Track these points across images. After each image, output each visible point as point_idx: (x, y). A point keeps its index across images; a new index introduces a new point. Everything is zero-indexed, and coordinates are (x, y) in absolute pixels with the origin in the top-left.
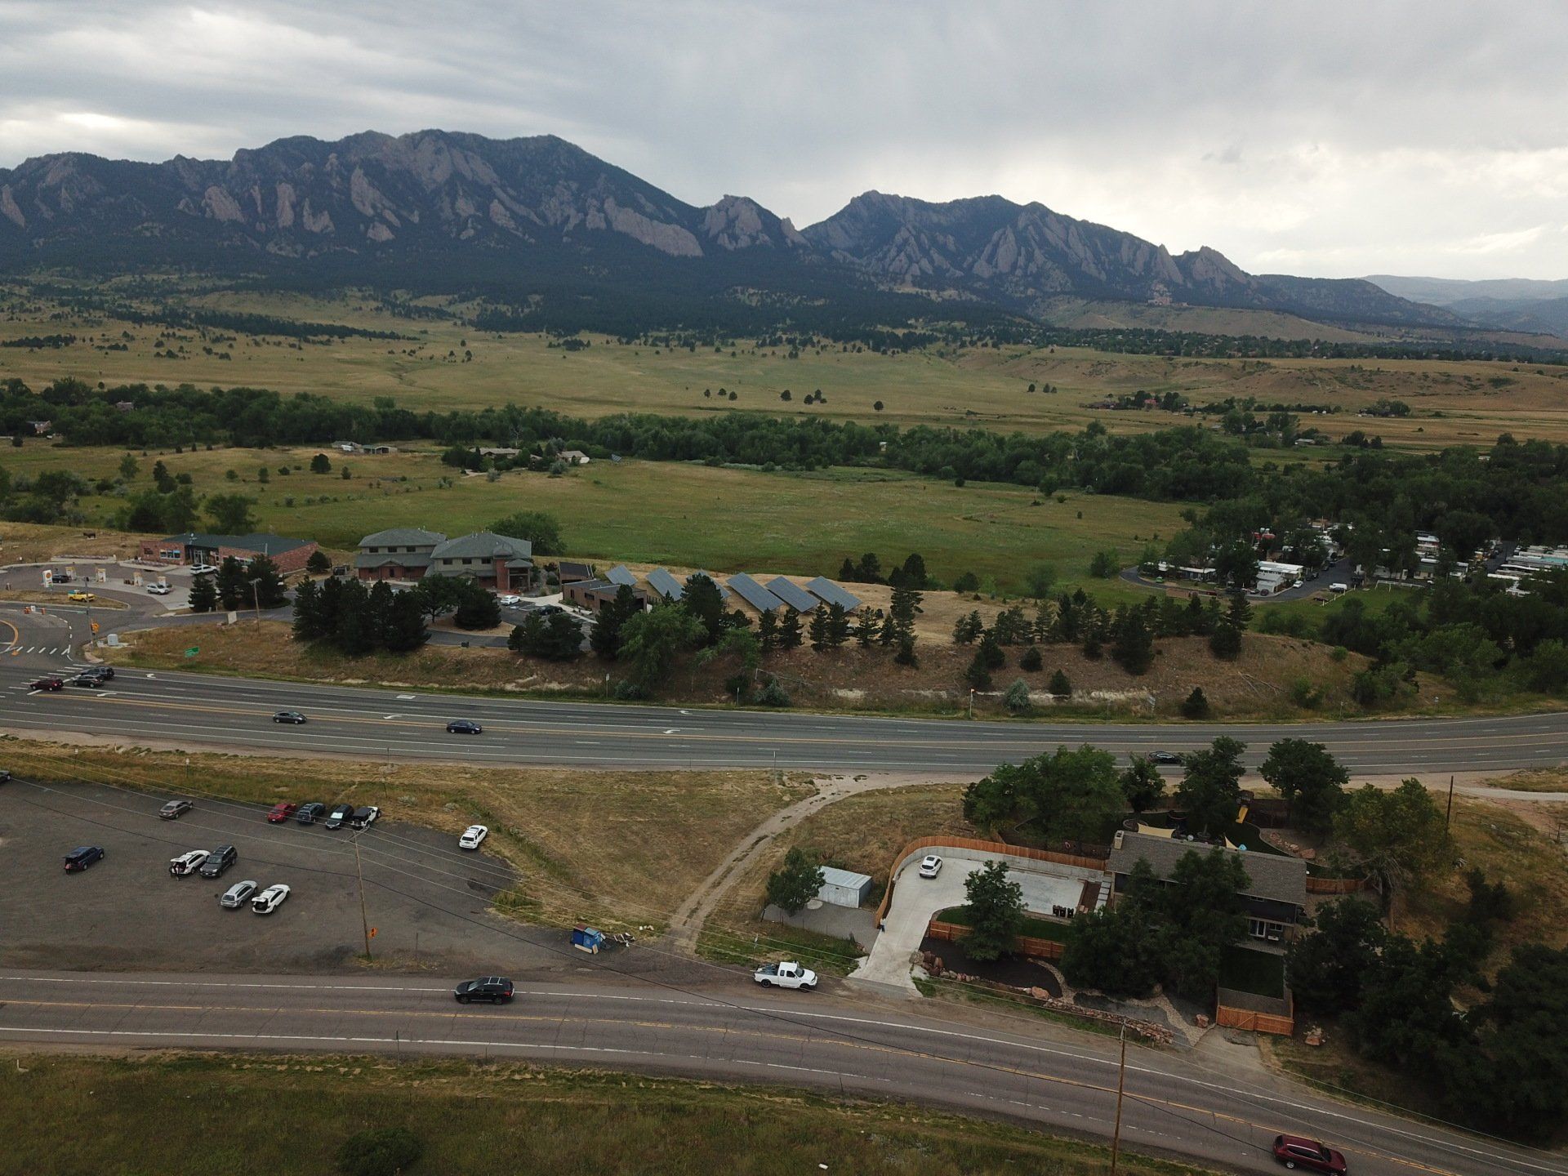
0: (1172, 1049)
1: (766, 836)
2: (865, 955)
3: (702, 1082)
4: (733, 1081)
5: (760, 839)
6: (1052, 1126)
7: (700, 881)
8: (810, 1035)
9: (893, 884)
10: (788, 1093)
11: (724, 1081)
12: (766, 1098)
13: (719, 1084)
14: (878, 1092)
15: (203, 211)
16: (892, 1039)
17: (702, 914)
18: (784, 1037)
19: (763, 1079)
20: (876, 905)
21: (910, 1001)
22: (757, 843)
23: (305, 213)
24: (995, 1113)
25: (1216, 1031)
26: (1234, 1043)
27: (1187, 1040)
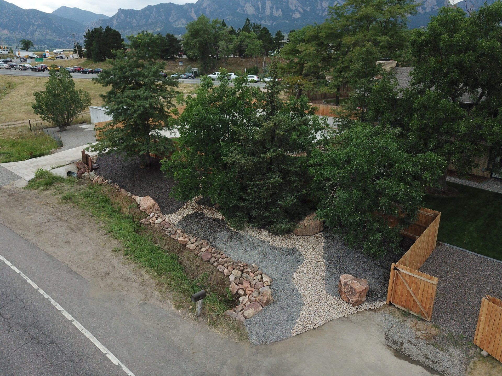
15: (244, 11)
23: (274, 10)
26: (408, 358)
27: (293, 319)
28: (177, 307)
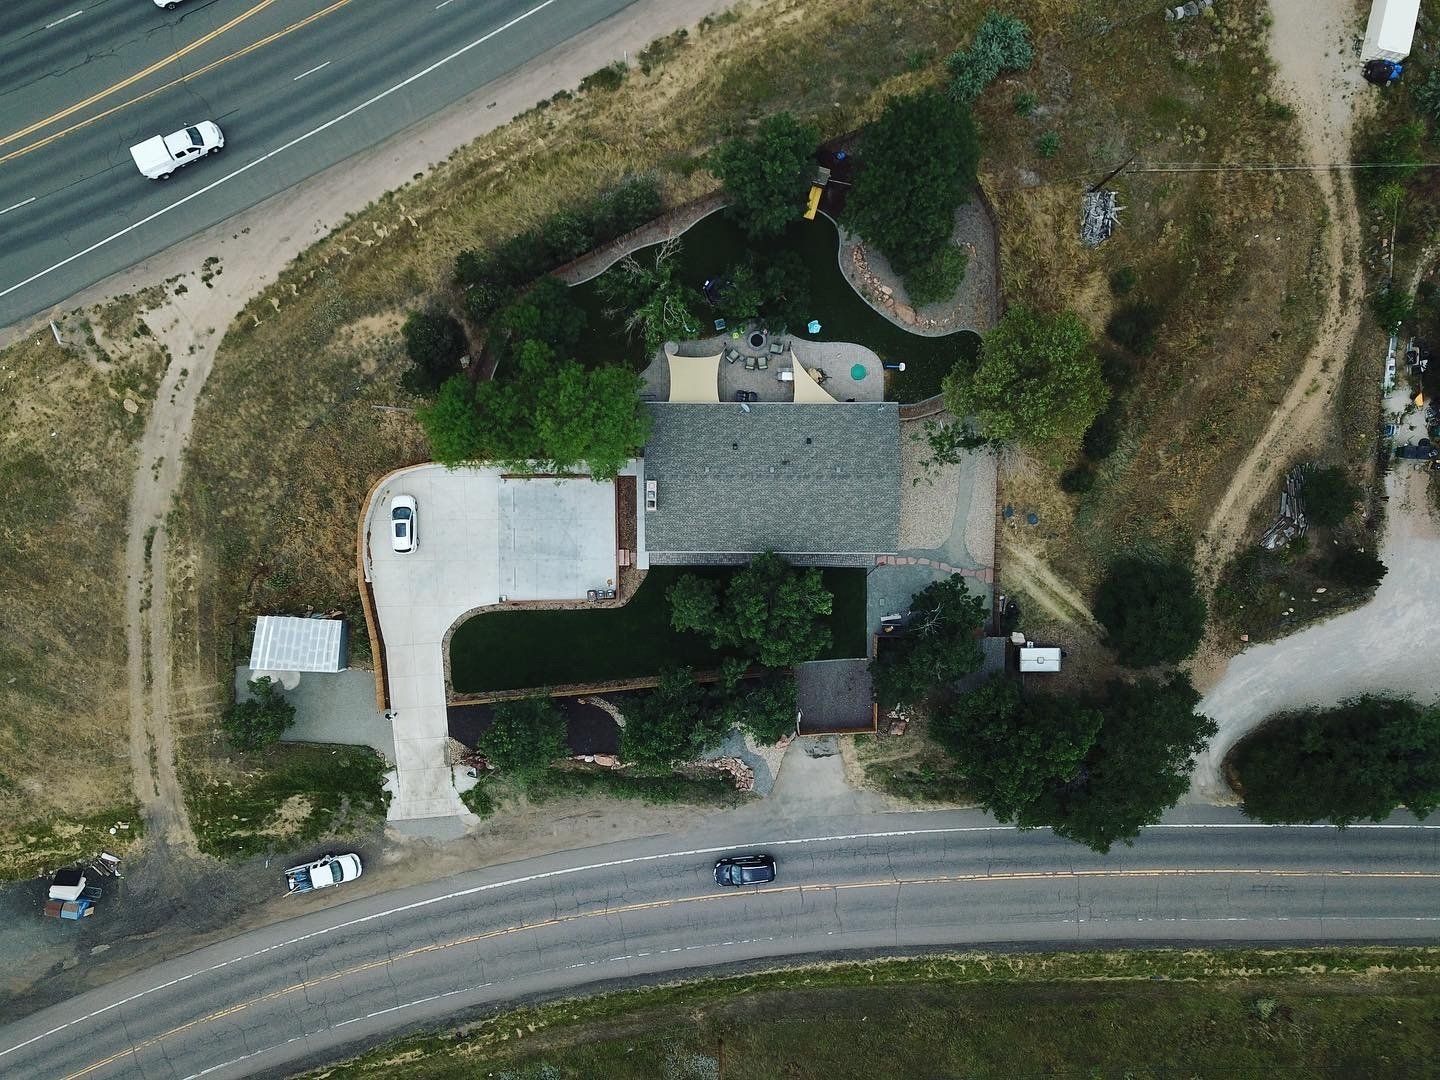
0: (754, 796)
1: (153, 530)
2: (390, 769)
3: (318, 1070)
4: (346, 1055)
5: (149, 541)
6: (656, 975)
7: (120, 682)
8: (389, 951)
9: (369, 586)
10: (403, 1047)
11: (337, 1059)
12: (388, 1063)
13: (334, 1064)
14: (485, 1005)
16: (474, 916)
17: (166, 757)
18: (365, 966)
19: (373, 1039)
20: (368, 656)
21: (469, 836)
22: (148, 553)
24: (601, 982)
25: (797, 743)
26: (816, 756)
27: (768, 772)
28: (722, 808)
